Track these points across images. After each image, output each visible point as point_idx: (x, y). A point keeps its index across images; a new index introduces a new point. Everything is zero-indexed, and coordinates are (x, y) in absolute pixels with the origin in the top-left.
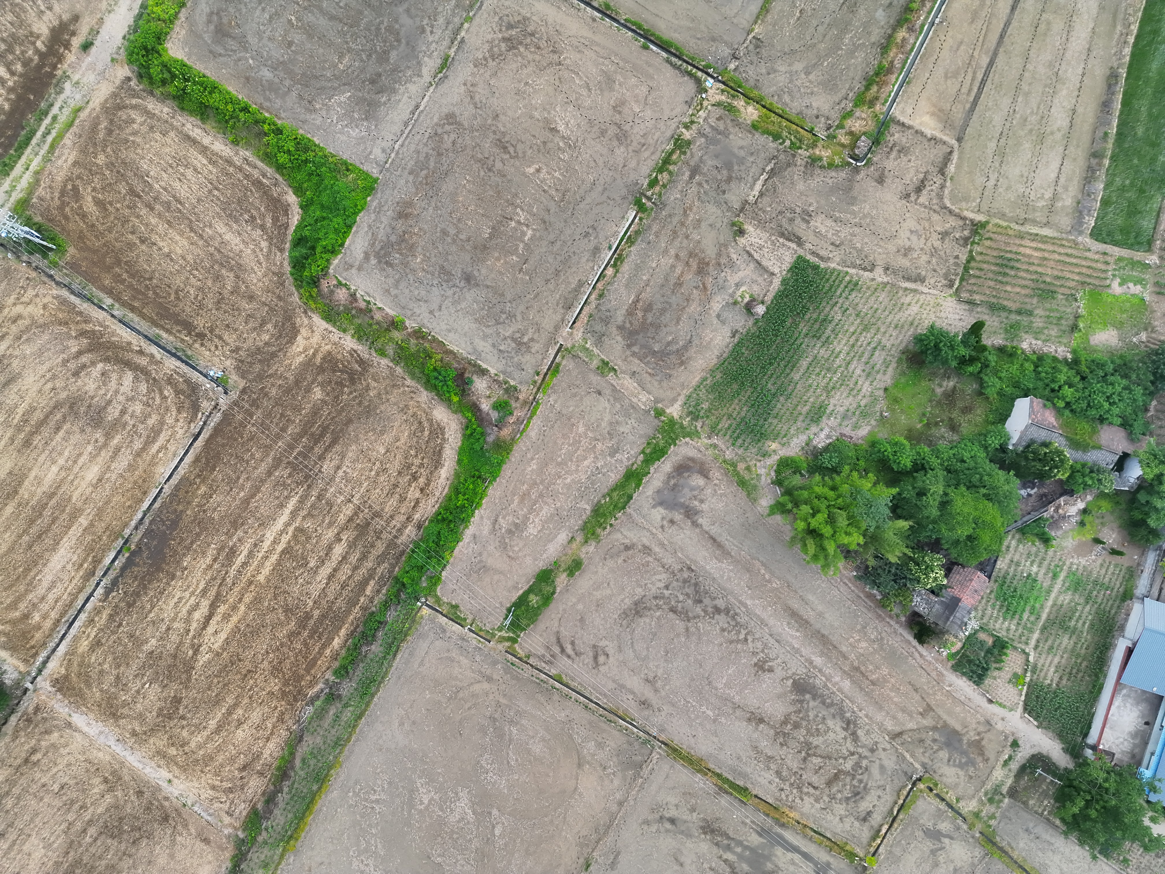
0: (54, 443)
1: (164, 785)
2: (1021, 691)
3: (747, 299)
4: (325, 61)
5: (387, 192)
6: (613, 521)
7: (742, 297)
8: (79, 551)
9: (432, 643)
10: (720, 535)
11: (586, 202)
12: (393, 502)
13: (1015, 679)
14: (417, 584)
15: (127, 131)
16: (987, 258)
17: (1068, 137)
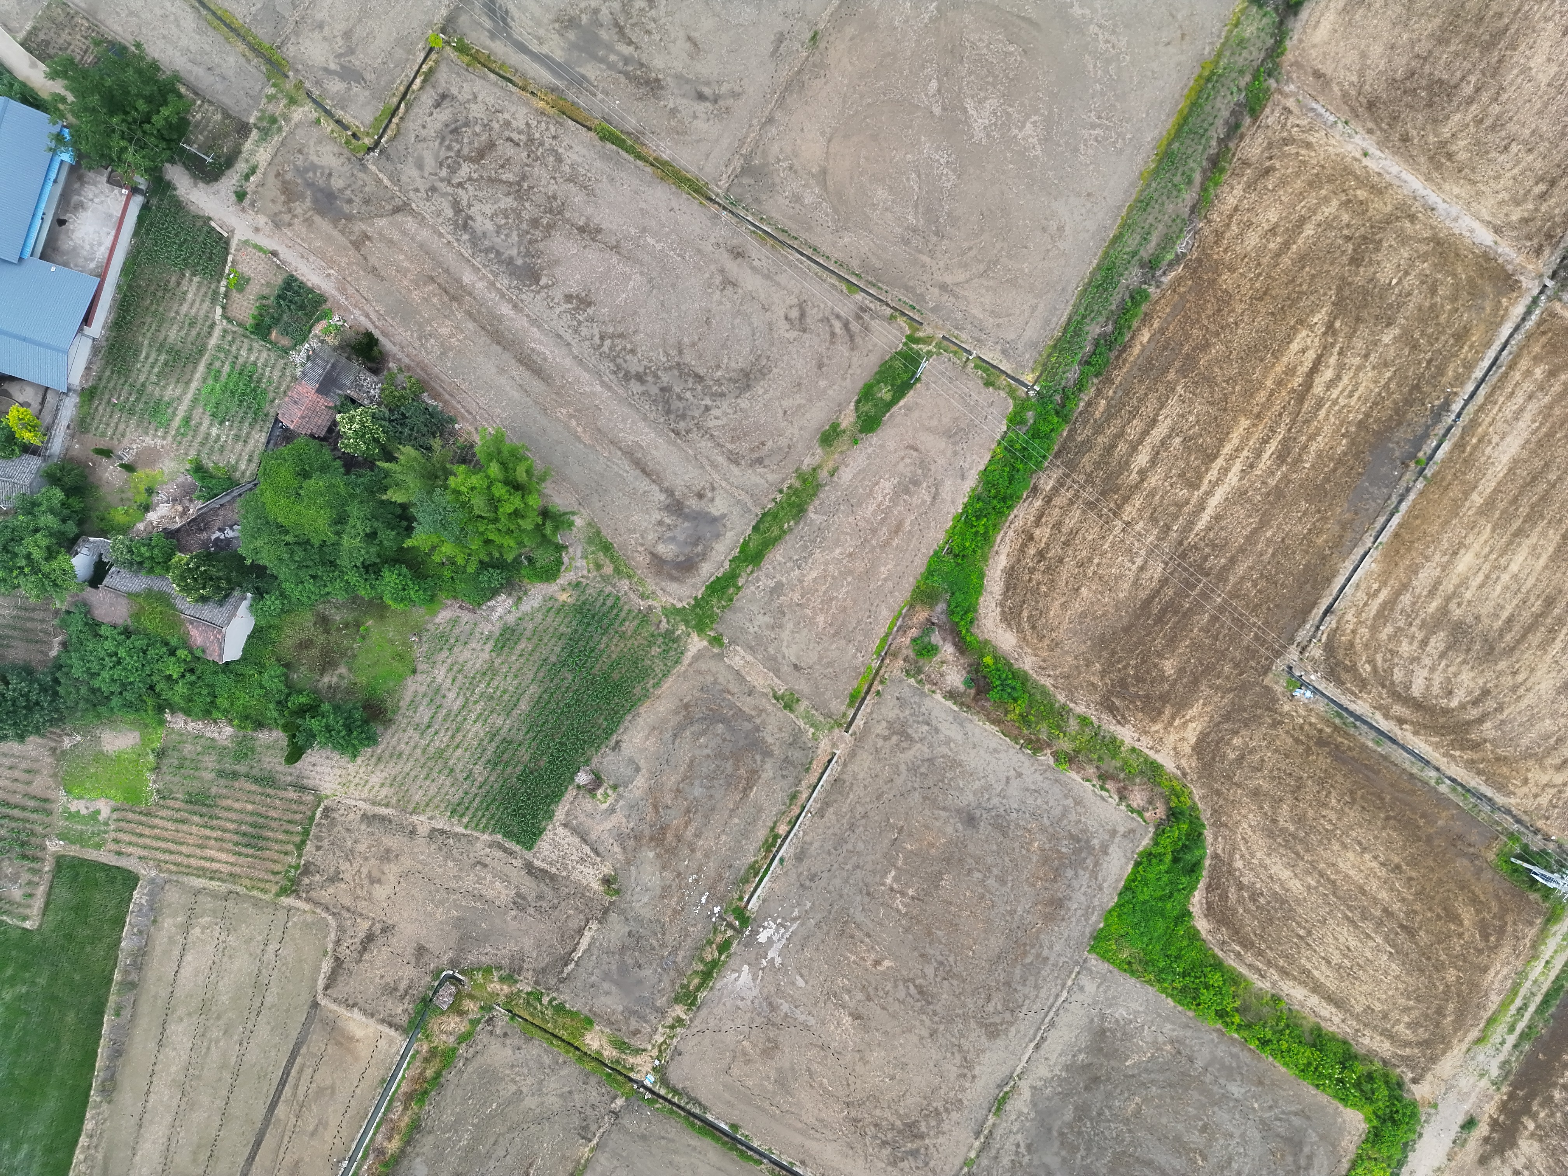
0: (1515, 602)
1: (1373, 150)
2: (233, 266)
3: (600, 792)
4: (1158, 1106)
5: (1076, 934)
6: (779, 497)
7: (606, 795)
8: (1483, 460)
9: (1020, 336)
10: (636, 478)
11: (815, 921)
12: (1070, 523)
13: (242, 283)
14: (1040, 415)
15: (1416, 1013)
16: (277, 847)
17: (168, 1010)
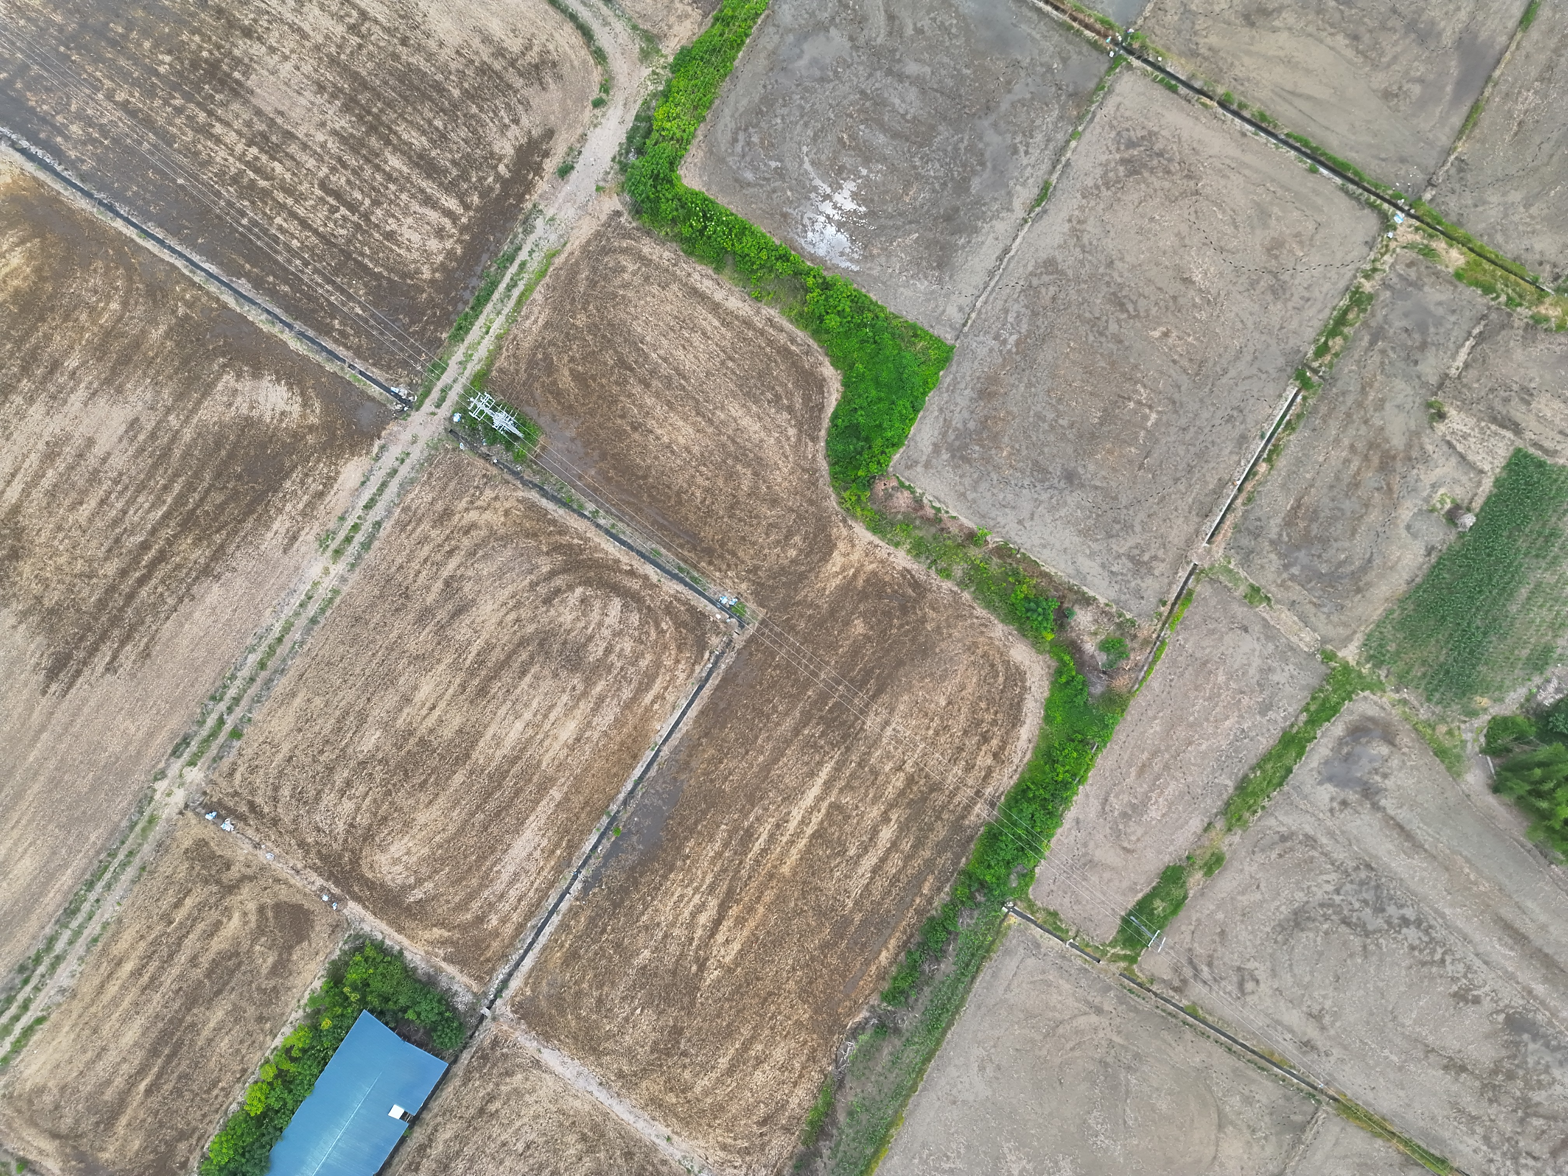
0: (518, 691)
1: (662, 1143)
3: (1448, 506)
4: (887, 192)
5: (965, 364)
6: (1266, 803)
7: (1443, 502)
8: (550, 833)
9: (1022, 961)
10: (1410, 821)
11: (1229, 375)
12: (958, 770)
14: (1005, 884)
15: (617, 282)
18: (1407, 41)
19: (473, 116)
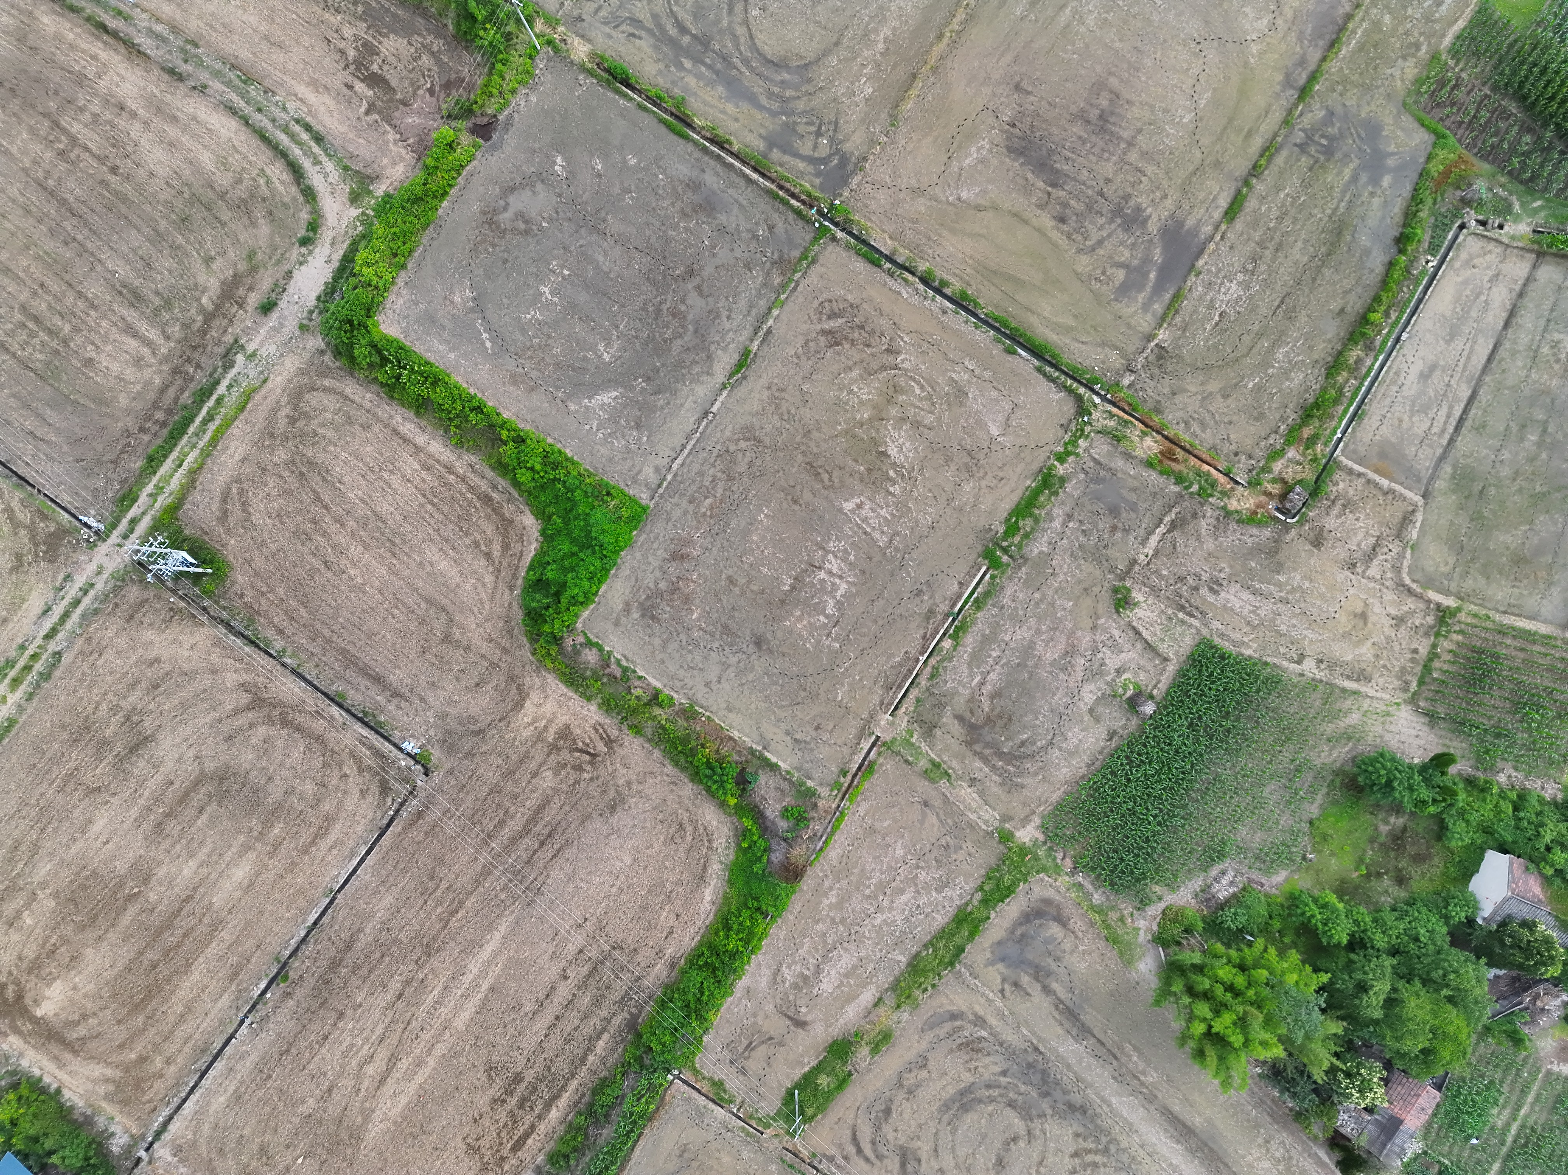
0: (194, 830)
3: (1131, 692)
5: (659, 524)
6: (937, 981)
7: (1125, 688)
8: (219, 976)
9: (684, 1130)
10: (1080, 1006)
11: (921, 550)
12: (639, 930)
14: (669, 1052)
15: (317, 421)
16: (1457, 658)
18: (1113, 226)
19: (178, 248)
